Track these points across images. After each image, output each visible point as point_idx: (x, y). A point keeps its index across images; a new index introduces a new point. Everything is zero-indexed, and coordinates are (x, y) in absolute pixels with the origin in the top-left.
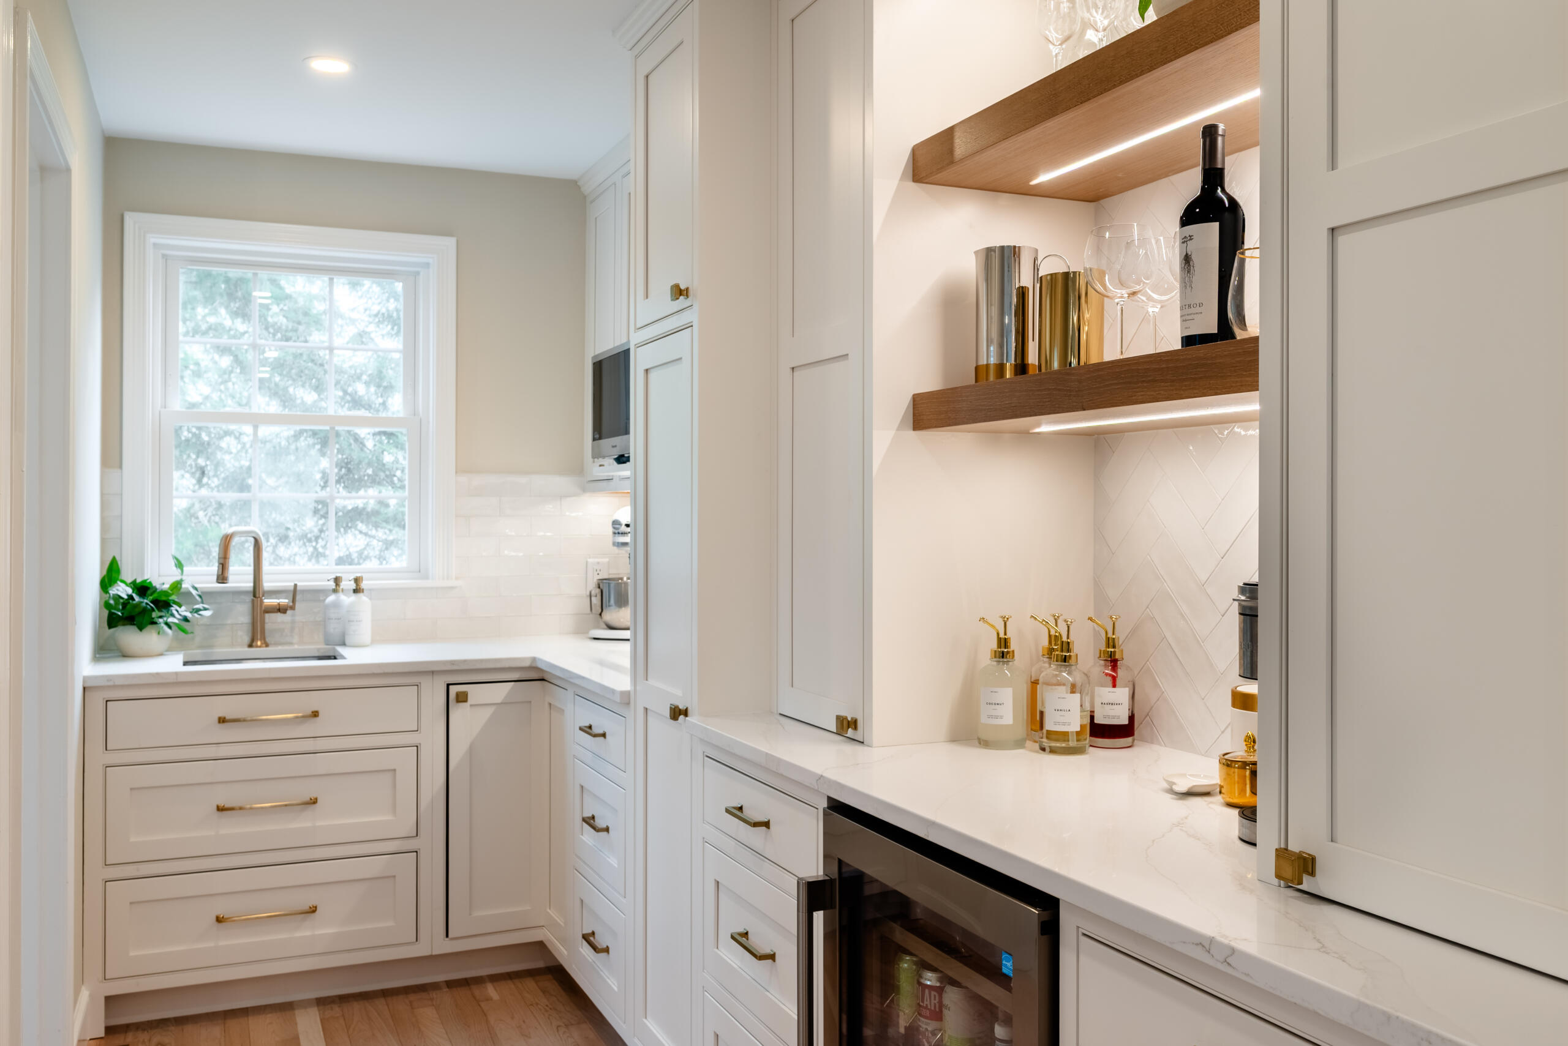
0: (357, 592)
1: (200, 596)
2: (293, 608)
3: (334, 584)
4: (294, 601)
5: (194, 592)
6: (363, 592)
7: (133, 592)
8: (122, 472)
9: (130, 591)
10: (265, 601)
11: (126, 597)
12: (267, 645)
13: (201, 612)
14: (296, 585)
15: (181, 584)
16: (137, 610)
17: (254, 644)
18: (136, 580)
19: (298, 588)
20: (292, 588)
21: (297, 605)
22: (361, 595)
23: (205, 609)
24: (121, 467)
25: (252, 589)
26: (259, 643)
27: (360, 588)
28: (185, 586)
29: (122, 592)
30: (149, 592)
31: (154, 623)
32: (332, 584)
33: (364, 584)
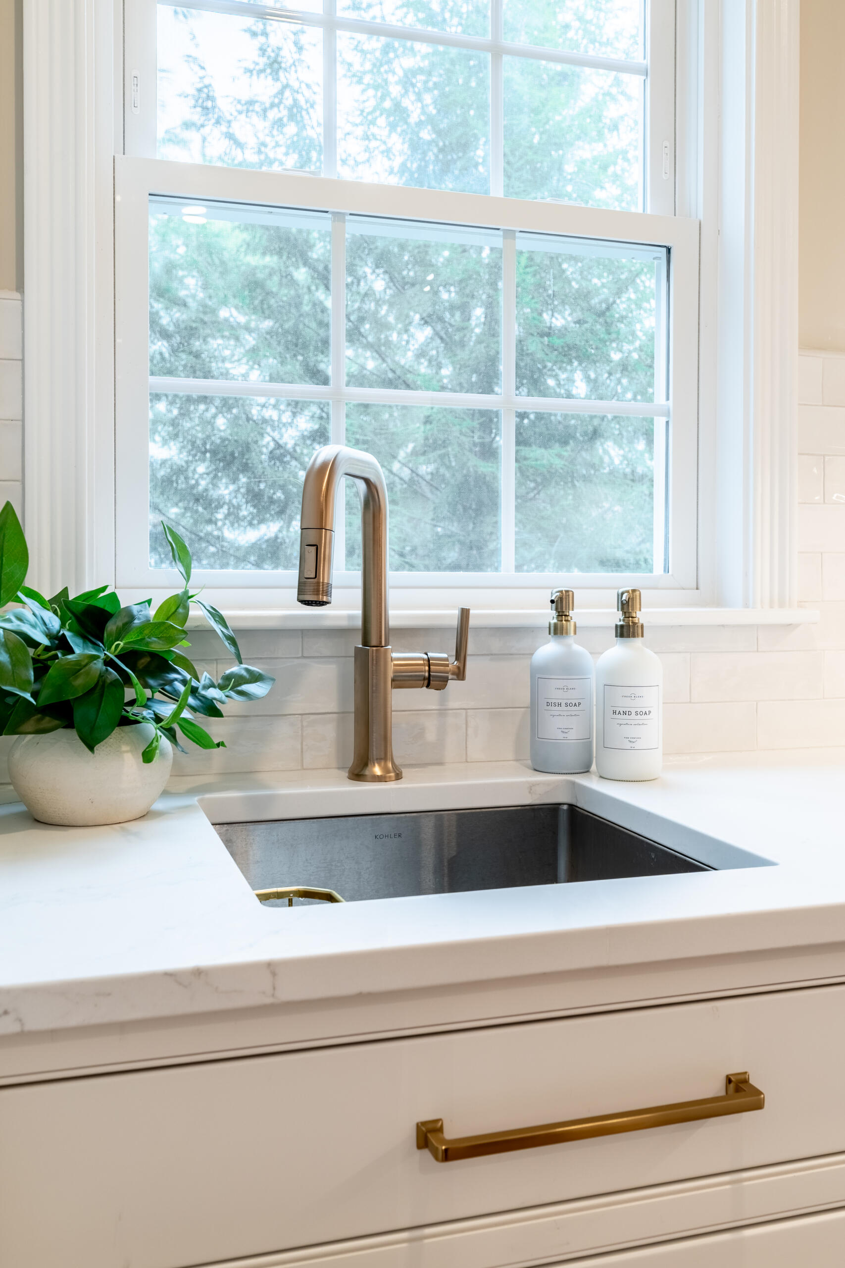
0: (628, 636)
1: (232, 641)
2: (460, 674)
3: (554, 613)
4: (460, 653)
5: (218, 628)
6: (642, 636)
7: (63, 625)
8: (23, 301)
9: (55, 623)
10: (394, 655)
11: (45, 641)
12: (398, 777)
13: (245, 687)
14: (465, 614)
15: (187, 609)
16: (81, 683)
17: (367, 772)
18: (65, 590)
19: (472, 622)
20: (455, 622)
21: (471, 665)
22: (637, 642)
23: (255, 678)
24: (20, 287)
25: (359, 623)
26: (377, 770)
27: (634, 623)
28: (196, 613)
29: (34, 626)
30: (111, 627)
31: (125, 721)
32: (549, 615)
33: (642, 616)
